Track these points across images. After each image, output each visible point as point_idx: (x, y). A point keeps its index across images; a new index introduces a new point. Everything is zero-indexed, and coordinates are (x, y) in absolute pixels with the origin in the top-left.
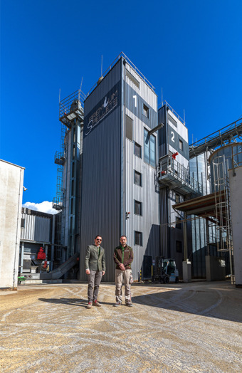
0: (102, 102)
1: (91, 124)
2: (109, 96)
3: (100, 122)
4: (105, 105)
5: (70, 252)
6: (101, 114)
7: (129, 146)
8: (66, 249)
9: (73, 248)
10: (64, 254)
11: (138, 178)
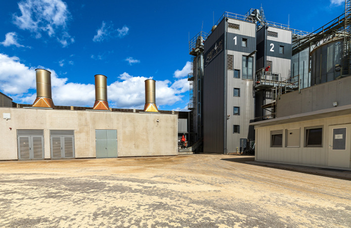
0: (214, 46)
1: (208, 60)
2: (217, 42)
3: (213, 59)
4: (216, 48)
5: (199, 136)
6: (213, 54)
7: (230, 74)
8: (196, 134)
9: (200, 133)
10: (196, 137)
11: (237, 92)
